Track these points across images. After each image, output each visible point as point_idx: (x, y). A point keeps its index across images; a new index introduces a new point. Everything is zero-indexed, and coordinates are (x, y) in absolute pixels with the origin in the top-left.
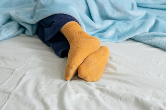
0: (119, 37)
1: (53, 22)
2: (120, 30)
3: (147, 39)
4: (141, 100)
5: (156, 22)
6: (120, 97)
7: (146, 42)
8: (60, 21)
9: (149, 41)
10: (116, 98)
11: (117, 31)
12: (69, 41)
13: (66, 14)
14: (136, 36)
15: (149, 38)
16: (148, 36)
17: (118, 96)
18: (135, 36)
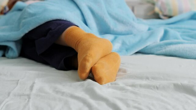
0: (127, 50)
1: (50, 29)
2: (127, 42)
3: (160, 49)
4: (181, 84)
5: (166, 32)
6: (157, 87)
7: (159, 52)
8: (59, 27)
9: (163, 51)
10: (152, 89)
11: (123, 43)
12: (75, 49)
13: (65, 19)
14: (147, 47)
15: (162, 48)
16: (160, 46)
17: (154, 87)
18: (145, 48)
